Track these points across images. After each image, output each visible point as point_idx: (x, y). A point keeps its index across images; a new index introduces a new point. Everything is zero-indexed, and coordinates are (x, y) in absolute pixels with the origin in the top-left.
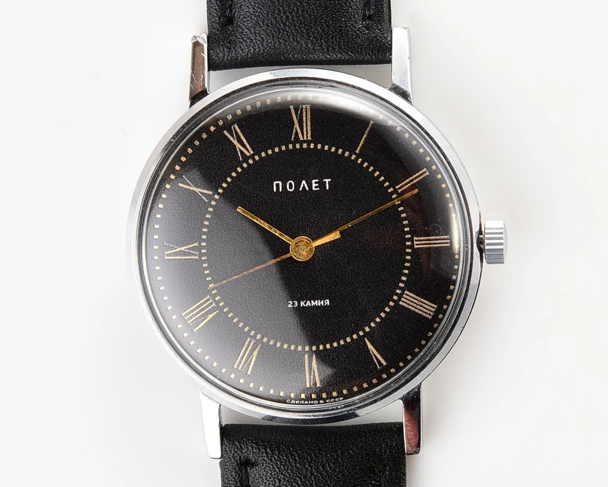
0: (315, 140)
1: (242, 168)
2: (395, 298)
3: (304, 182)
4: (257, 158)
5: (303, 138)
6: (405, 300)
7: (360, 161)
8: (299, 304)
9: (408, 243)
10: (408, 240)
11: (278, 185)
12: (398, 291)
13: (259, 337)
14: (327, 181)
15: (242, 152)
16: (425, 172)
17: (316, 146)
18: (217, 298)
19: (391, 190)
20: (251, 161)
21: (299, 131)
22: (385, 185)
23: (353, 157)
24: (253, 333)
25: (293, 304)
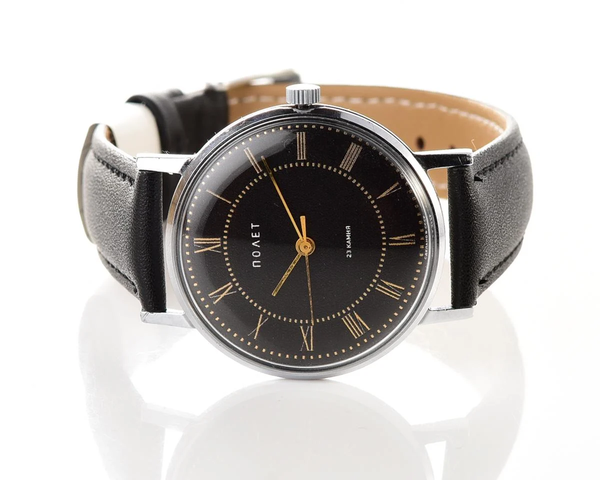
0: (221, 235)
1: (242, 291)
2: (345, 175)
3: (253, 244)
4: (234, 280)
5: (219, 244)
6: (347, 168)
8: (349, 249)
9: (302, 164)
10: (300, 164)
11: (256, 264)
12: (340, 173)
13: (375, 281)
14: (252, 226)
15: (230, 291)
16: (247, 150)
17: (225, 234)
18: (344, 312)
19: (260, 178)
20: (237, 284)
21: (213, 247)
22: (256, 182)
23: (234, 206)
24: (372, 285)
25: (349, 253)
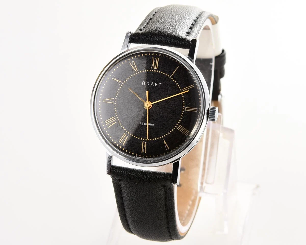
2: (176, 127)
4: (138, 73)
5: (155, 68)
6: (179, 128)
7: (172, 79)
10: (184, 108)
11: (144, 83)
13: (128, 133)
14: (160, 84)
15: (134, 70)
16: (193, 86)
17: (158, 71)
18: (117, 118)
19: (181, 90)
20: (136, 74)
22: (179, 88)
23: (170, 77)
24: (127, 131)
25: (142, 124)
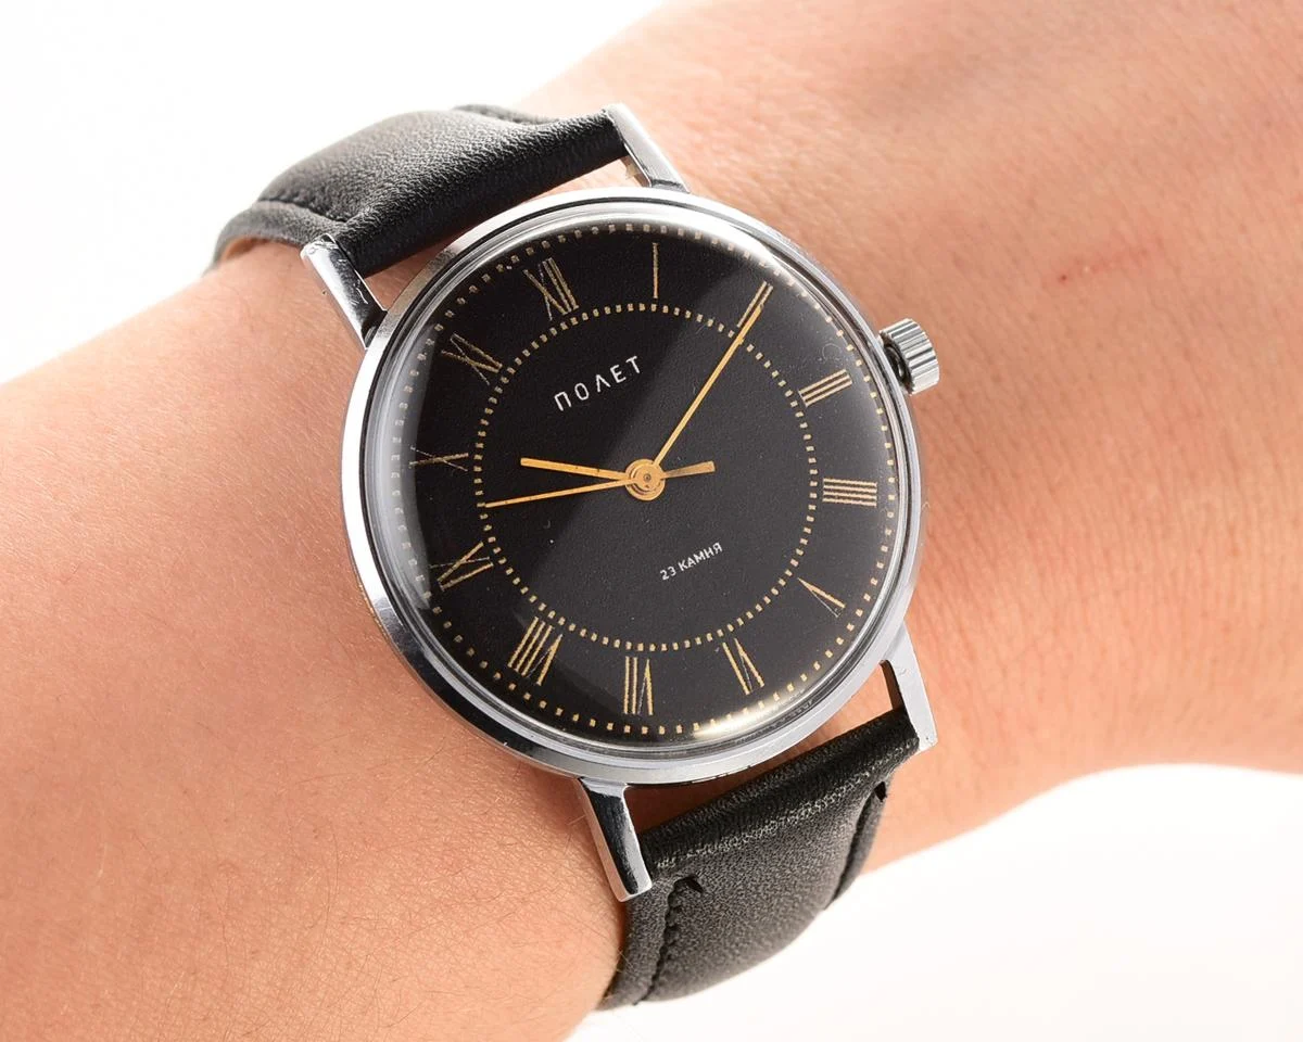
1: (496, 395)
2: (814, 496)
3: (598, 377)
4: (511, 370)
5: (566, 310)
6: (829, 494)
7: (665, 309)
8: (677, 568)
9: (794, 404)
10: (791, 398)
11: (562, 399)
12: (813, 484)
13: (641, 647)
14: (632, 360)
16: (766, 288)
17: (590, 314)
20: (505, 380)
21: (555, 302)
22: (720, 330)
24: (629, 646)
25: (669, 573)
